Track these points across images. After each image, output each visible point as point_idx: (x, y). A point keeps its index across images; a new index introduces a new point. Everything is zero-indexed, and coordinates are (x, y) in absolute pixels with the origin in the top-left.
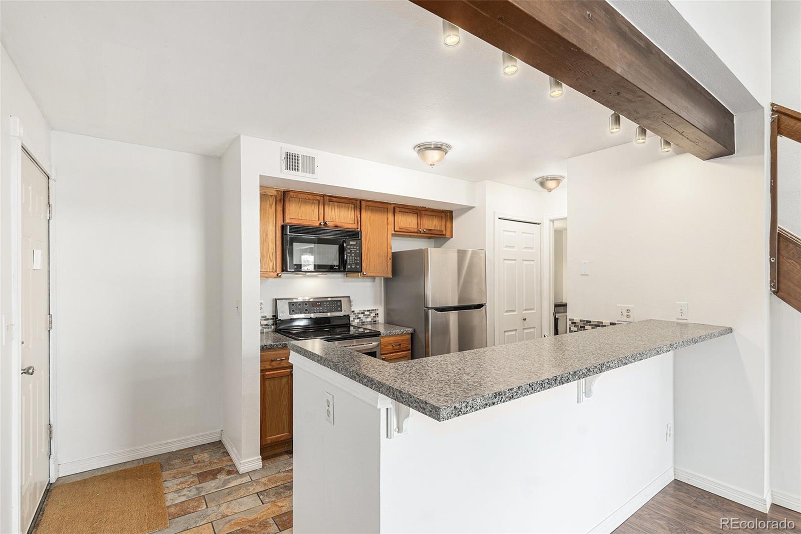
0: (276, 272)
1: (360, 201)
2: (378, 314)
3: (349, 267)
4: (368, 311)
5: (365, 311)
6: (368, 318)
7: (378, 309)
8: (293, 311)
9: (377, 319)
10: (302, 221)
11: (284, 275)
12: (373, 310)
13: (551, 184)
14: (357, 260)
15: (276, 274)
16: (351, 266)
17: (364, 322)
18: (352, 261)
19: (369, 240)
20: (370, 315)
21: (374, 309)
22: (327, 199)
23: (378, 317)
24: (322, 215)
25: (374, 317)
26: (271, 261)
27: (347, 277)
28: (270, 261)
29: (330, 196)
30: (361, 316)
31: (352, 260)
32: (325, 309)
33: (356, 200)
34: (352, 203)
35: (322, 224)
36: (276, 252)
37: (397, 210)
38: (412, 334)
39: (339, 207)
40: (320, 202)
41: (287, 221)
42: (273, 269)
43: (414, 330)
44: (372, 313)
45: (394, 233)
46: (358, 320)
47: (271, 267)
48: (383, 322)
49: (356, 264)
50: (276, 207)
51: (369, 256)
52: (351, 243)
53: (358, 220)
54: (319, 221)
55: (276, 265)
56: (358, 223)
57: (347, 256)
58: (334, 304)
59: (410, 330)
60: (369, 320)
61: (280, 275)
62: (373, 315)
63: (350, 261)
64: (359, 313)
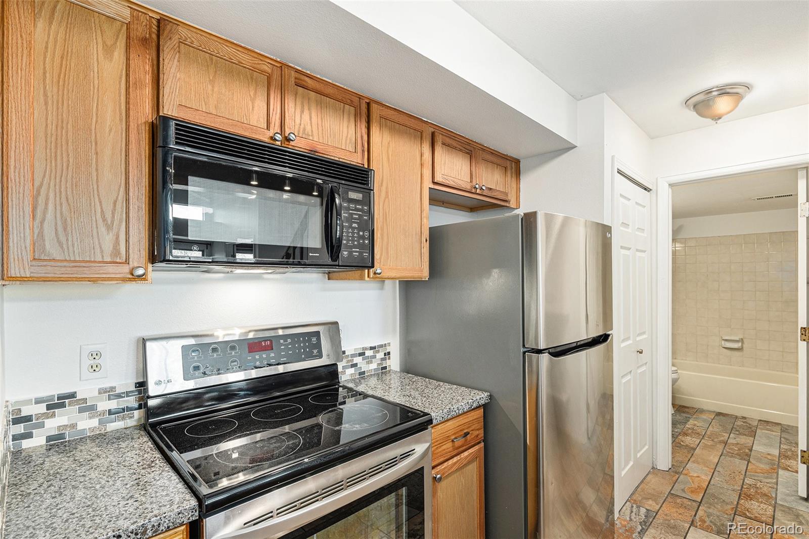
0: (127, 262)
1: (368, 104)
2: (389, 353)
3: (346, 253)
4: (372, 348)
5: (366, 349)
6: (371, 362)
7: (389, 344)
8: (197, 368)
9: (388, 363)
10: (219, 120)
11: (157, 273)
12: (381, 346)
13: (722, 104)
14: (363, 237)
15: (126, 269)
16: (350, 253)
17: (364, 373)
18: (353, 241)
19: (387, 192)
20: (374, 357)
21: (383, 343)
22: (290, 76)
23: (389, 358)
24: (278, 115)
25: (382, 359)
26: (109, 228)
27: (329, 279)
28: (103, 229)
29: (297, 71)
30: (358, 360)
31: (353, 237)
32: (284, 356)
33: (360, 97)
34: (351, 104)
35: (278, 137)
36: (127, 201)
37: (439, 139)
38: (485, 406)
39: (319, 104)
40: (274, 83)
41: (169, 110)
42: (116, 252)
43: (491, 397)
44: (378, 352)
45: (432, 186)
46: (352, 371)
47: (108, 246)
48: (398, 370)
49: (361, 246)
50: (128, 59)
51: (385, 230)
52: (353, 195)
53: (363, 146)
54: (268, 128)
55: (127, 241)
56: (363, 151)
57: (342, 227)
58: (304, 341)
59: (481, 397)
60: (373, 366)
61: (140, 272)
62: (380, 355)
63: (348, 240)
64: (353, 356)
